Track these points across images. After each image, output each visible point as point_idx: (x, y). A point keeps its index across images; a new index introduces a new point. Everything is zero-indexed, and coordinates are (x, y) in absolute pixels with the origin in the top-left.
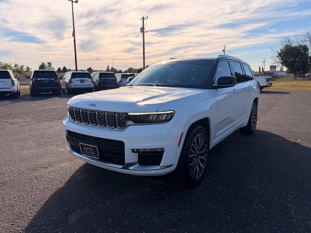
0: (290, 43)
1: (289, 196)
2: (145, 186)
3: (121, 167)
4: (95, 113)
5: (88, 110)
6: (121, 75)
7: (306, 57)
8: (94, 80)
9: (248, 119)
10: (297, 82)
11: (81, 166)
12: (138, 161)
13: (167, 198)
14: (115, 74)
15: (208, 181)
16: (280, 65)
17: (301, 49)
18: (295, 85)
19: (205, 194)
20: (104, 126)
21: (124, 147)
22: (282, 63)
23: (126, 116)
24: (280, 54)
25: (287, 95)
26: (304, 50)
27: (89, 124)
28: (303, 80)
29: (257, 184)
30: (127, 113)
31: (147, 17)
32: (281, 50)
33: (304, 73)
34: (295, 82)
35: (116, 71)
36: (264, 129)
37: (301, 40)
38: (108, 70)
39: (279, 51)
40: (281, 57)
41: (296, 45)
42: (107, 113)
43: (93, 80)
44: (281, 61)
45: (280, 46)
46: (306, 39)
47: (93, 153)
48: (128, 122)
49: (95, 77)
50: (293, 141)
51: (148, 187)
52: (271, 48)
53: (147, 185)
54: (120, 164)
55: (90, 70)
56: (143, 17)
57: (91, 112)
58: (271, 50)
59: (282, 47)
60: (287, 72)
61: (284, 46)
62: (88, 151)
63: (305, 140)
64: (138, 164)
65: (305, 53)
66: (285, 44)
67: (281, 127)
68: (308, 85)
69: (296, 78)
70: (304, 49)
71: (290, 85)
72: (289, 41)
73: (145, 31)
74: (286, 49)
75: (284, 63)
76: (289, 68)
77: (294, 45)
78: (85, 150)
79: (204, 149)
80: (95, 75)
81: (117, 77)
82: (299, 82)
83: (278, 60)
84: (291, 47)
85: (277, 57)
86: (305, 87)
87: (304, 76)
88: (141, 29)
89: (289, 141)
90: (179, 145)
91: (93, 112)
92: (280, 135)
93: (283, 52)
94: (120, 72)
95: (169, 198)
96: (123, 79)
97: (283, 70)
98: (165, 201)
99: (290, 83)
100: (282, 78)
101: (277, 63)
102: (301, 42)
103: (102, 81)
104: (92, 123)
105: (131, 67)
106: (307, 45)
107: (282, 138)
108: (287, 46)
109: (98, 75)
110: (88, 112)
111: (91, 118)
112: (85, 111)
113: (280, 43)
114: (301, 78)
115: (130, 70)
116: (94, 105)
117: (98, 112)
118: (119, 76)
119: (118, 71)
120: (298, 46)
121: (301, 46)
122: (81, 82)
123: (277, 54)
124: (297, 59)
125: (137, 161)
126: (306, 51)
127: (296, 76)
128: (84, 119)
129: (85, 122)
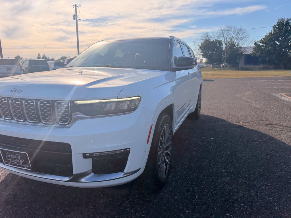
0: (208, 38)
1: (263, 187)
2: (100, 195)
3: (67, 179)
4: (22, 102)
5: (10, 98)
6: (54, 63)
7: (221, 50)
8: (23, 68)
9: (196, 104)
10: (215, 71)
11: (6, 175)
12: (92, 170)
13: (132, 211)
14: (48, 62)
15: (175, 178)
16: (201, 57)
17: (217, 43)
18: (215, 74)
19: (176, 198)
20: (37, 122)
21: (71, 152)
22: (203, 56)
23: (72, 105)
24: (200, 47)
25: (212, 82)
26: (220, 45)
27: (12, 119)
28: (219, 70)
29: (226, 176)
30: (73, 101)
31: (80, 5)
32: (202, 44)
33: (220, 64)
34: (214, 71)
35: (47, 59)
36: (207, 113)
37: (217, 35)
38: (39, 57)
39: (200, 45)
40: (202, 49)
41: (213, 40)
42: (41, 103)
43: (21, 67)
44: (202, 53)
45: (201, 40)
46: (221, 35)
47: (21, 162)
48: (75, 115)
49: (24, 65)
50: (236, 124)
51: (104, 197)
52: (194, 42)
53: (102, 195)
54: (66, 176)
55: (18, 57)
56: (76, 5)
57: (15, 102)
58: (194, 44)
59: (202, 41)
60: (207, 63)
61: (204, 40)
62: (14, 159)
63: (246, 122)
64: (92, 174)
65: (220, 47)
66: (204, 39)
67: (221, 111)
68: (224, 74)
69: (214, 68)
70: (219, 43)
71: (211, 74)
72: (208, 36)
73: (78, 19)
74: (206, 43)
75: (204, 55)
76: (208, 59)
77: (212, 40)
78: (9, 158)
79: (169, 142)
80: (24, 63)
81: (49, 65)
82: (217, 71)
83: (199, 52)
84: (209, 41)
85: (199, 50)
86: (223, 75)
87: (220, 67)
88: (74, 16)
89: (234, 124)
90: (148, 143)
91: (18, 101)
92: (223, 118)
93: (203, 46)
94: (53, 60)
95: (134, 210)
96: (56, 66)
97: (202, 61)
98: (130, 215)
99: (211, 72)
100: (203, 68)
101: (199, 55)
102: (217, 38)
103: (32, 68)
104: (18, 117)
105: (64, 56)
106: (221, 41)
107: (226, 121)
108: (206, 40)
109: (27, 62)
110: (10, 101)
111: (16, 110)
112: (5, 100)
113: (200, 38)
114: (218, 68)
115: (63, 58)
116: (19, 91)
117: (26, 102)
118: (52, 63)
119: (50, 59)
120: (214, 41)
121: (217, 41)
122: (7, 70)
123: (198, 47)
124: (215, 52)
125: (91, 168)
126: (221, 45)
127: (213, 67)
128: (5, 112)
129: (6, 117)
